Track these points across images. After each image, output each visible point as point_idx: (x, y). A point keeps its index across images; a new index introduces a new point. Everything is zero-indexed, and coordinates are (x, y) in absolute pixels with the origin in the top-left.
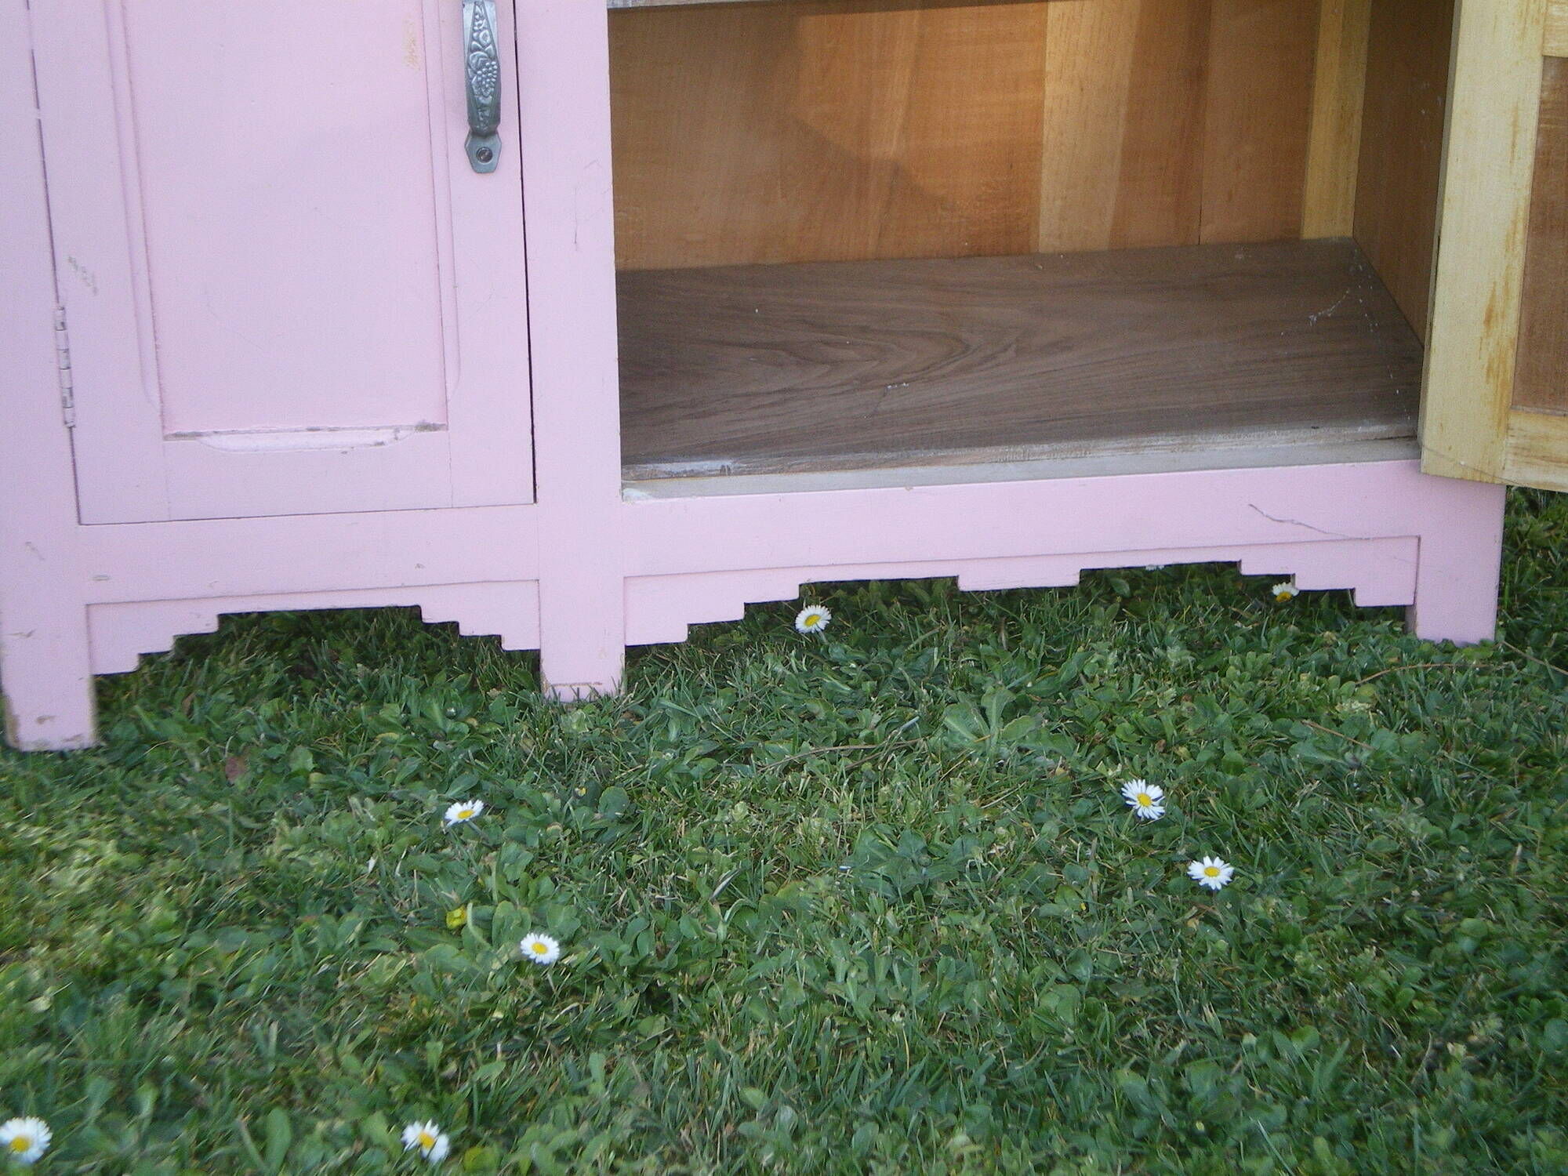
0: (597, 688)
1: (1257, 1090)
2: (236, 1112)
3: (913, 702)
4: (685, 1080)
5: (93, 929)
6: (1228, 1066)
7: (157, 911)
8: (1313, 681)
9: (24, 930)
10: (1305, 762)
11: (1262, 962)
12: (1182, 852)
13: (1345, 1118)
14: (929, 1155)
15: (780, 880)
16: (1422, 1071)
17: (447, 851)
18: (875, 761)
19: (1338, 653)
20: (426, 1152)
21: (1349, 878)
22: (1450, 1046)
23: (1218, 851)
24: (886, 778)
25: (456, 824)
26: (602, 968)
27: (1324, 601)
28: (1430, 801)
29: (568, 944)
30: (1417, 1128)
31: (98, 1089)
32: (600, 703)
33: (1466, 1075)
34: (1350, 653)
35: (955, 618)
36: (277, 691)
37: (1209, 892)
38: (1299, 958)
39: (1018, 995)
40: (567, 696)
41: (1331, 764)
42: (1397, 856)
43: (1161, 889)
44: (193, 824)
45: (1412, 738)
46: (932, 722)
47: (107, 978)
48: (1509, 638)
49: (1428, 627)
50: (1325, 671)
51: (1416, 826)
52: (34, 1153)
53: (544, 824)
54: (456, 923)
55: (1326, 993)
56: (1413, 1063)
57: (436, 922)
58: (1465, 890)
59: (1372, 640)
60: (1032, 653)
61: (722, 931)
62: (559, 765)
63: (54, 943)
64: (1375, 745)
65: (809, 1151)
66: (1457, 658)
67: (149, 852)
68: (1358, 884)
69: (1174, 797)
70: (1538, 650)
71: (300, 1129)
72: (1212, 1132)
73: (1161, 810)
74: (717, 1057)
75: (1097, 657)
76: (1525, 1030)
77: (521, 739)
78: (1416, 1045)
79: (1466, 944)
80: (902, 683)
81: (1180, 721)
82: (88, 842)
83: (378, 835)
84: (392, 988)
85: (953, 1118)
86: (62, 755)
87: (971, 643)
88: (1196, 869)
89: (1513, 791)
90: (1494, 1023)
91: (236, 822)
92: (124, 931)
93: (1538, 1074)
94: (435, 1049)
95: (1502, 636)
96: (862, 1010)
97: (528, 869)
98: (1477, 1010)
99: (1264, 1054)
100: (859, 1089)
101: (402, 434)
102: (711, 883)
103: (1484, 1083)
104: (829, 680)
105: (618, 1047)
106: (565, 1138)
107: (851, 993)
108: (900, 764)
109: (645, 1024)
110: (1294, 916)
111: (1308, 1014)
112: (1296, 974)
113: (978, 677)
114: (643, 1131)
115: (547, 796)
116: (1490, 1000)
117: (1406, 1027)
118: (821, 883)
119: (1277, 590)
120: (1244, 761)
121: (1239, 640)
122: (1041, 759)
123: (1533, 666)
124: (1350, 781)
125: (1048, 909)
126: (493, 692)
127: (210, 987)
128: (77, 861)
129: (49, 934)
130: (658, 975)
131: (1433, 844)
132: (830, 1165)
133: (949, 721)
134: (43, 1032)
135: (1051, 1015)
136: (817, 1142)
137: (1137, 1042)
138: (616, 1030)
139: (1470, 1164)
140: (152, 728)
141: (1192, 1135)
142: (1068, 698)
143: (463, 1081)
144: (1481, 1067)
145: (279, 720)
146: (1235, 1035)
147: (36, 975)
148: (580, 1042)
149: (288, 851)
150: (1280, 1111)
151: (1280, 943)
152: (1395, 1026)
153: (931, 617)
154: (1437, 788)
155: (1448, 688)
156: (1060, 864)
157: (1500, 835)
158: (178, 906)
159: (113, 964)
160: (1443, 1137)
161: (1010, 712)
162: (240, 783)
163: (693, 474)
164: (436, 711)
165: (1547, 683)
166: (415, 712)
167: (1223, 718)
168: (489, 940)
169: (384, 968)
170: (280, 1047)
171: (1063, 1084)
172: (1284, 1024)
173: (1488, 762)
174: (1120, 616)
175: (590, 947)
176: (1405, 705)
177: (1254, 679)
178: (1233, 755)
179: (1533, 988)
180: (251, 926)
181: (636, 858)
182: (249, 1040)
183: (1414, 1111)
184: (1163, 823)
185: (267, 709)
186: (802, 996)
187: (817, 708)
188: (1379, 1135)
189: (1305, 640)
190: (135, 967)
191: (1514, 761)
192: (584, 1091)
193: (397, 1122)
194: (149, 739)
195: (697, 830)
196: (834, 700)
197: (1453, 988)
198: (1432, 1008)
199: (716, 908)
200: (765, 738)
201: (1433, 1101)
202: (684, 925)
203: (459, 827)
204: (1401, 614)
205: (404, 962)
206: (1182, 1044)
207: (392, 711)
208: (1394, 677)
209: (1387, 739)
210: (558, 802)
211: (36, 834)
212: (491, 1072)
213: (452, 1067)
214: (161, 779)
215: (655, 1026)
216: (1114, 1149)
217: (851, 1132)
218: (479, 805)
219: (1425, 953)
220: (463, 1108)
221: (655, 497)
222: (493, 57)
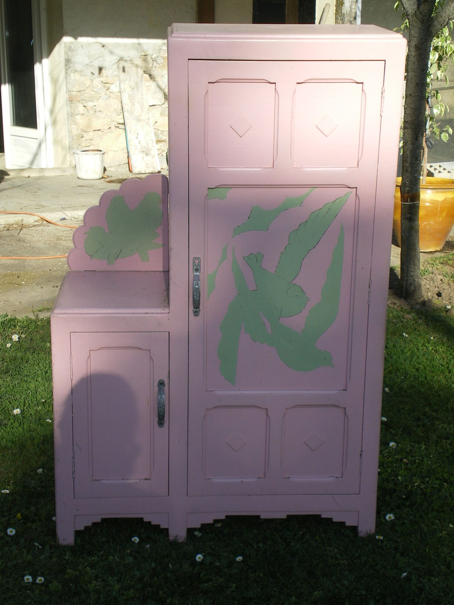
86: (68, 546)
101: (141, 481)
222: (164, 405)
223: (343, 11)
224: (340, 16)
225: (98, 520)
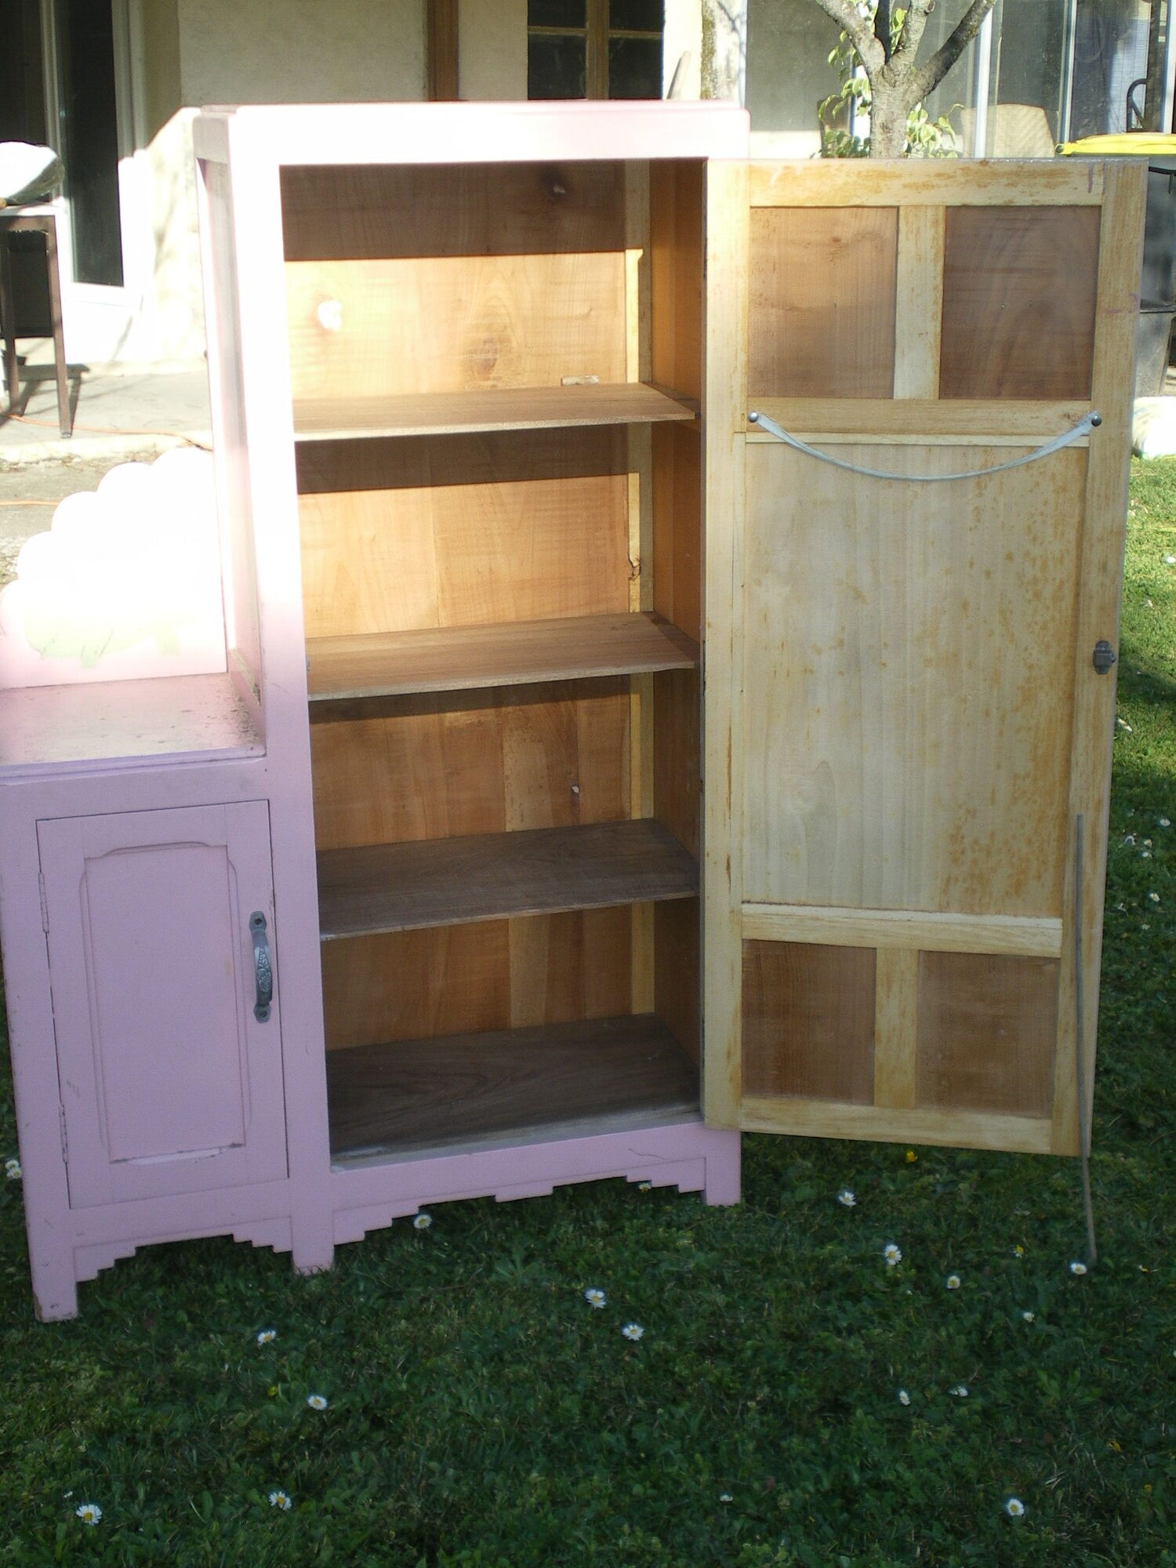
0: (321, 1268)
1: (666, 1435)
2: (186, 1494)
3: (478, 1260)
4: (398, 1461)
5: (99, 1409)
6: (652, 1425)
7: (127, 1399)
8: (664, 1231)
9: (66, 1413)
10: (667, 1272)
11: (661, 1372)
12: (617, 1323)
13: (706, 1443)
14: (521, 1485)
15: (427, 1357)
16: (738, 1416)
17: (262, 1358)
18: (465, 1293)
19: (674, 1217)
20: (281, 1506)
21: (693, 1327)
22: (749, 1403)
23: (634, 1321)
24: (472, 1300)
25: (264, 1344)
26: (348, 1411)
27: (664, 1192)
28: (724, 1285)
29: (329, 1399)
30: (739, 1444)
31: (117, 1487)
32: (324, 1275)
33: (757, 1416)
34: (679, 1216)
35: (492, 1215)
36: (162, 1282)
37: (633, 1341)
38: (677, 1369)
39: (553, 1402)
40: (307, 1273)
41: (678, 1272)
42: (713, 1314)
43: (610, 1343)
44: (135, 1354)
45: (713, 1255)
46: (489, 1270)
47: (110, 1433)
48: (748, 1201)
49: (712, 1199)
50: (669, 1225)
51: (721, 1299)
52: (95, 1521)
53: (307, 1340)
54: (273, 1394)
55: (691, 1384)
56: (734, 1412)
57: (263, 1394)
58: (744, 1327)
59: (688, 1208)
60: (532, 1229)
61: (404, 1386)
62: (310, 1308)
63: (82, 1418)
64: (696, 1260)
65: (465, 1489)
66: (726, 1214)
67: (117, 1369)
68: (698, 1329)
69: (609, 1297)
70: (760, 1206)
71: (218, 1501)
72: (648, 1457)
73: (604, 1303)
74: (413, 1448)
75: (563, 1229)
76: (780, 1392)
77: (287, 1296)
78: (733, 1404)
79: (749, 1353)
80: (470, 1250)
81: (607, 1257)
82: (86, 1366)
83: (227, 1352)
84: (247, 1429)
85: (529, 1465)
86: (63, 1323)
87: (501, 1227)
88: (627, 1331)
89: (760, 1277)
90: (766, 1390)
91: (157, 1352)
92: (114, 1410)
93: (788, 1412)
94: (276, 1456)
95: (744, 1201)
96: (479, 1418)
97: (303, 1363)
98: (757, 1384)
99: (667, 1417)
100: (483, 1457)
101: (224, 1150)
102: (395, 1363)
103: (765, 1419)
104: (436, 1252)
105: (364, 1448)
106: (348, 1493)
107: (472, 1410)
108: (478, 1293)
109: (374, 1435)
110: (671, 1348)
111: (684, 1396)
112: (676, 1377)
113: (507, 1245)
114: (383, 1487)
115: (306, 1325)
116: (763, 1379)
117: (728, 1396)
118: (448, 1358)
119: (641, 1187)
120: (638, 1274)
121: (627, 1214)
122: (544, 1283)
123: (760, 1213)
124: (688, 1279)
125: (559, 1358)
126: (270, 1274)
127: (160, 1434)
128: (83, 1376)
129: (79, 1414)
130: (376, 1411)
131: (728, 1305)
132: (476, 1495)
133: (498, 1269)
134: (85, 1462)
135: (568, 1410)
136: (468, 1484)
137: (609, 1418)
138: (361, 1439)
139: (764, 1458)
140: (104, 1306)
141: (639, 1458)
142: (552, 1251)
143: (292, 1471)
144: (763, 1411)
145: (165, 1297)
146: (652, 1409)
147: (77, 1434)
148: (344, 1446)
149: (184, 1364)
150: (678, 1443)
151: (667, 1362)
152: (723, 1396)
153: (480, 1215)
154: (727, 1279)
155: (724, 1229)
156: (560, 1335)
157: (757, 1299)
158: (137, 1395)
159: (112, 1427)
160: (751, 1446)
161: (526, 1261)
162: (153, 1331)
163: (364, 1156)
164: (242, 1286)
165: (766, 1222)
166: (231, 1287)
167: (626, 1254)
168: (289, 1400)
169: (242, 1418)
170: (199, 1461)
171: (578, 1443)
172: (675, 1402)
173: (748, 1264)
174: (571, 1207)
175: (340, 1399)
176: (707, 1240)
177: (638, 1232)
178: (634, 1272)
179: (780, 1370)
180: (173, 1402)
181: (355, 1353)
182: (184, 1459)
183: (737, 1436)
184: (606, 1309)
185: (160, 1292)
186: (448, 1414)
187: (432, 1268)
188: (723, 1448)
189: (657, 1211)
190: (122, 1427)
191: (758, 1262)
192: (351, 1471)
193: (264, 1493)
194: (105, 1312)
195: (383, 1336)
196: (439, 1262)
197: (746, 1374)
198: (738, 1386)
199: (399, 1375)
200: (409, 1286)
201: (744, 1430)
202: (386, 1385)
203: (266, 1345)
204: (699, 1194)
205: (251, 1415)
206: (630, 1417)
207: (220, 1288)
208: (700, 1226)
209: (701, 1256)
210: (312, 1329)
211: (59, 1364)
212: (304, 1465)
213: (286, 1465)
214: (114, 1331)
215: (380, 1436)
216: (605, 1471)
217: (483, 1478)
218: (273, 1334)
219: (731, 1360)
220: (294, 1483)
221: (347, 1169)
222: (269, 970)
223: (714, 65)
224: (710, 75)
225: (129, 1251)
